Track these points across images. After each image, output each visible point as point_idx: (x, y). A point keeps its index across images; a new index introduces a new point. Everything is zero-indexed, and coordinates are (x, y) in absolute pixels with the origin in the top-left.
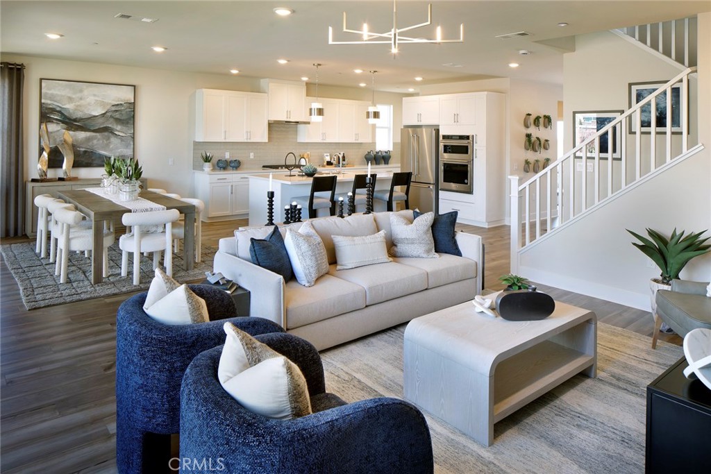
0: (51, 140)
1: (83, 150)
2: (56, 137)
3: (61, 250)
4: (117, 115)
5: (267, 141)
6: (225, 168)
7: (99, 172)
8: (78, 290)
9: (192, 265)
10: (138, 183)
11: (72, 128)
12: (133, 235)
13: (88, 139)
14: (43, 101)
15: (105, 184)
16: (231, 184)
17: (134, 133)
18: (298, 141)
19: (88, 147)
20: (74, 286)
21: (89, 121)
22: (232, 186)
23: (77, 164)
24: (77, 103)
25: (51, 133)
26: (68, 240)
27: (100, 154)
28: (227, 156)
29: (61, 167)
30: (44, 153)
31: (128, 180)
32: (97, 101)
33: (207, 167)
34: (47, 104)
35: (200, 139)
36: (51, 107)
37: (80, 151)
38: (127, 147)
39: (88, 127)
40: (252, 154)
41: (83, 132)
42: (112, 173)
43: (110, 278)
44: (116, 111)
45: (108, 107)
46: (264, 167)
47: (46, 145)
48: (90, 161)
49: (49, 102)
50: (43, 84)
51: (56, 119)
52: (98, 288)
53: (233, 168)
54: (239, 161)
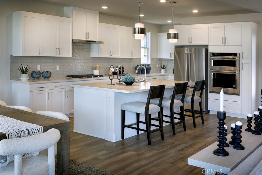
5: (71, 56)
6: (38, 79)
16: (47, 92)
18: (91, 56)
28: (39, 68)
33: (24, 77)
40: (58, 67)
46: (67, 76)
53: (45, 78)
54: (50, 72)
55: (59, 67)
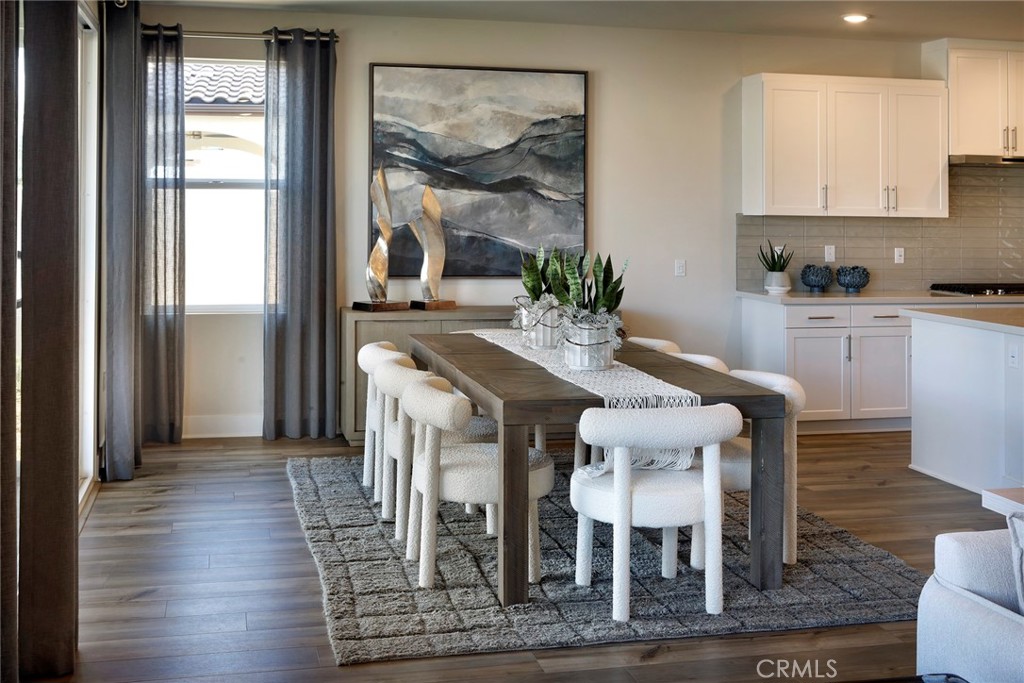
0: (394, 211)
1: (467, 234)
2: (405, 203)
3: (420, 496)
4: (545, 148)
5: (945, 214)
6: (824, 290)
7: (507, 291)
8: (464, 615)
9: (778, 574)
10: (613, 323)
11: (440, 180)
12: (610, 472)
13: (478, 209)
14: (377, 117)
15: (525, 322)
16: (845, 333)
17: (585, 194)
19: (477, 228)
20: (455, 602)
21: (480, 162)
22: (850, 338)
23: (452, 271)
24: (453, 121)
25: (395, 192)
26: (438, 472)
27: (504, 246)
28: (829, 255)
29: (417, 276)
30: (380, 240)
31: (586, 312)
32: (496, 112)
33: (776, 284)
34: (385, 124)
35: (755, 207)
36: (393, 130)
37: (458, 236)
38: (570, 227)
39: (477, 179)
40: (899, 256)
41: (465, 192)
42: (541, 292)
43: (546, 587)
44: (542, 137)
45: (524, 128)
46: (935, 287)
47: (383, 221)
48: (482, 263)
49: (389, 118)
50: (377, 78)
51: (406, 161)
52: (515, 619)
53: (847, 286)
54: (865, 270)
55: (903, 254)
